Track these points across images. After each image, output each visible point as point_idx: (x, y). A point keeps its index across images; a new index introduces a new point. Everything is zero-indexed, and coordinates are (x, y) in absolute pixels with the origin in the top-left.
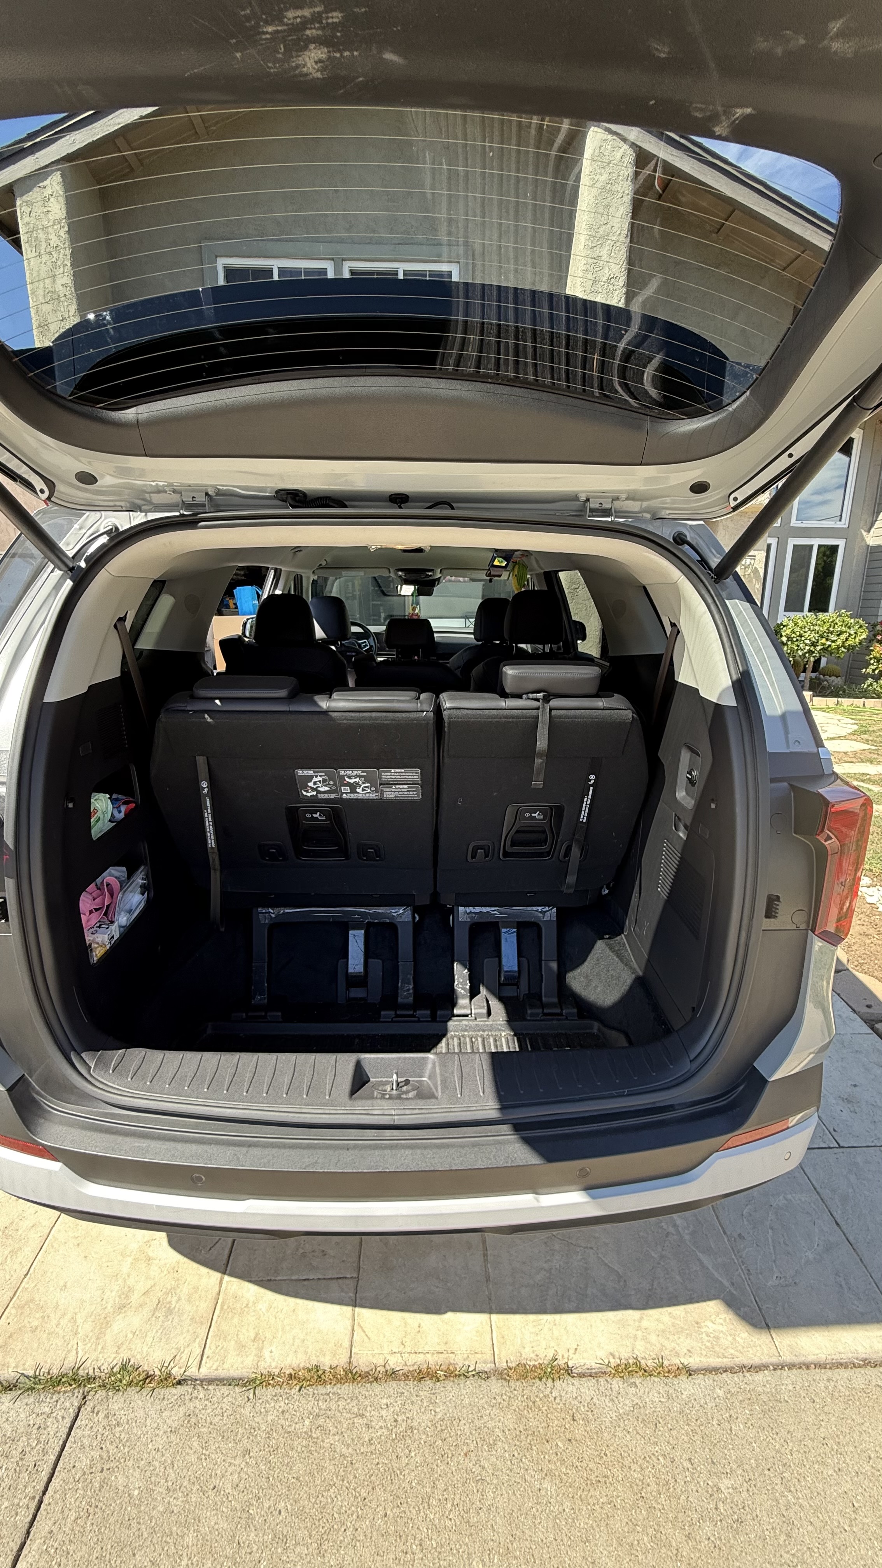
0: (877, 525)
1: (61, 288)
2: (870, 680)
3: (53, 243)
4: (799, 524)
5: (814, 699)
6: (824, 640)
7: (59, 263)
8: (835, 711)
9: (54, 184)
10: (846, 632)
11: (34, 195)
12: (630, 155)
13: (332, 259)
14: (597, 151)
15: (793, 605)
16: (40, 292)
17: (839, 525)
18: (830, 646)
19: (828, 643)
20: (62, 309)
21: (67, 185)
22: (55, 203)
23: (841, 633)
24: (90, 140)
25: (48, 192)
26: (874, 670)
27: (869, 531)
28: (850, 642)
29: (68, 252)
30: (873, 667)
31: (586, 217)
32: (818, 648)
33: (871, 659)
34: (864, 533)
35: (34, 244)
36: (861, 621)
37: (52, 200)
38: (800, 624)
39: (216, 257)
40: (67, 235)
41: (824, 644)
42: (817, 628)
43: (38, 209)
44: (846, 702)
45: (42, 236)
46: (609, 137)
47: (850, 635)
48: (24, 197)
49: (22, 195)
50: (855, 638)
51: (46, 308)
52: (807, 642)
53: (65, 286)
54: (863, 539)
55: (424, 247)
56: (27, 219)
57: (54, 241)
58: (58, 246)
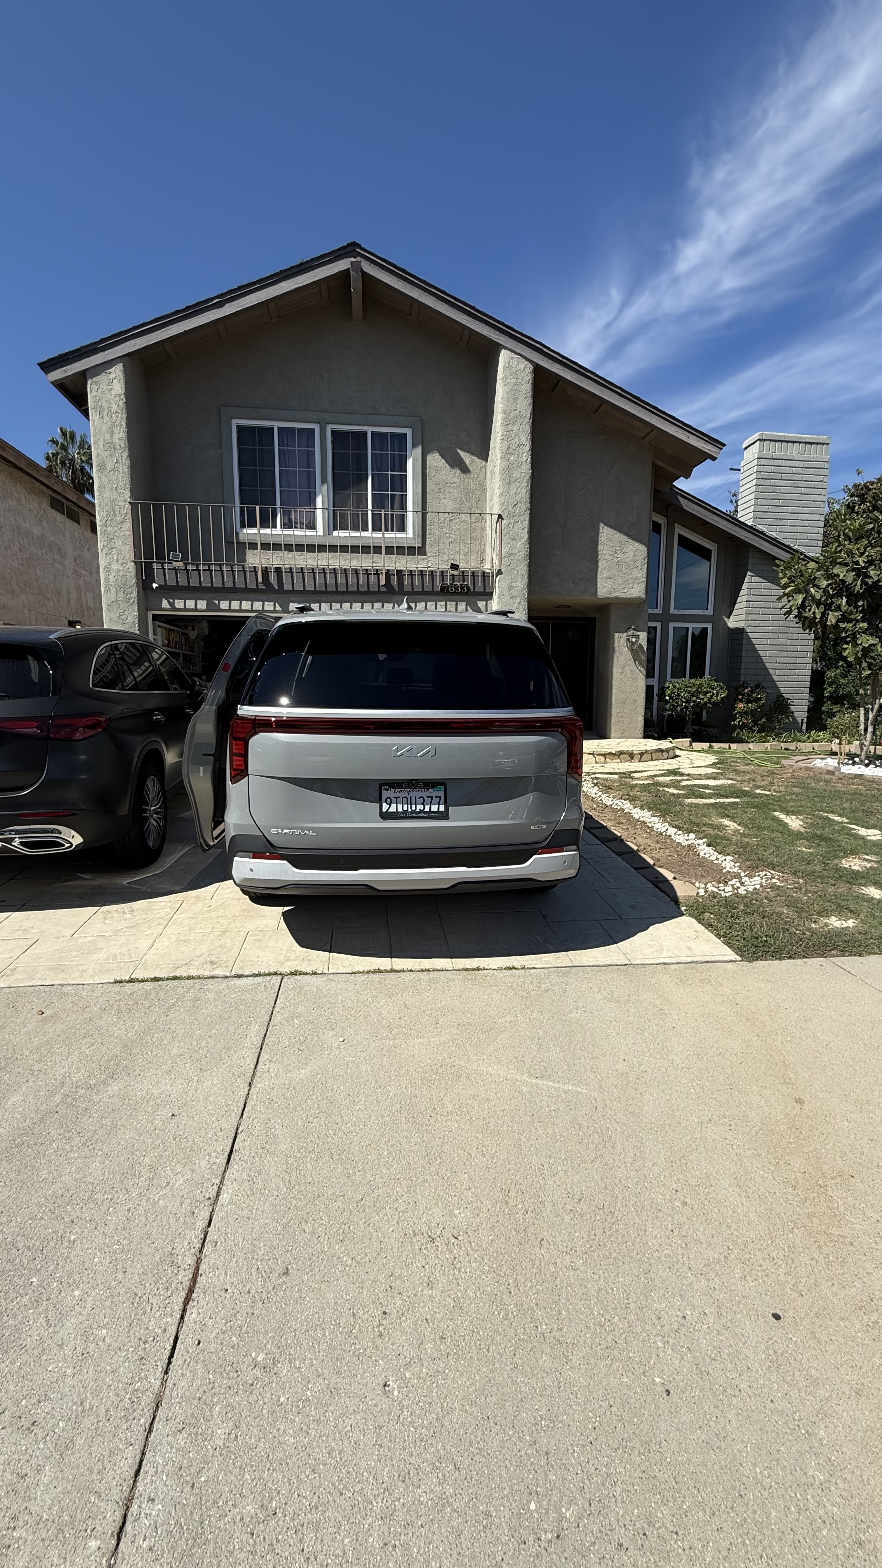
0: (734, 612)
1: (117, 440)
2: (738, 730)
3: (113, 410)
4: (676, 612)
5: (694, 744)
6: (694, 698)
7: (117, 423)
8: (707, 752)
9: (117, 371)
10: (710, 692)
11: (102, 378)
12: (530, 367)
13: (319, 423)
14: (507, 364)
15: (678, 673)
16: (101, 443)
17: (706, 613)
18: (699, 702)
19: (698, 700)
20: (117, 455)
21: (126, 372)
22: (117, 384)
23: (707, 692)
24: (147, 344)
25: (112, 376)
26: (739, 722)
27: (729, 618)
28: (715, 698)
29: (125, 416)
30: (738, 720)
31: (501, 406)
32: (692, 704)
33: (736, 714)
34: (726, 619)
35: (98, 410)
36: (721, 684)
37: (115, 381)
38: (677, 686)
39: (232, 418)
40: (125, 405)
41: (695, 701)
42: (689, 689)
43: (104, 387)
44: (716, 746)
45: (105, 405)
46: (515, 356)
47: (713, 694)
48: (94, 379)
49: (91, 378)
50: (717, 696)
51: (105, 454)
52: (684, 700)
53: (121, 439)
54: (726, 624)
55: (387, 417)
56: (94, 393)
57: (114, 408)
58: (117, 412)
